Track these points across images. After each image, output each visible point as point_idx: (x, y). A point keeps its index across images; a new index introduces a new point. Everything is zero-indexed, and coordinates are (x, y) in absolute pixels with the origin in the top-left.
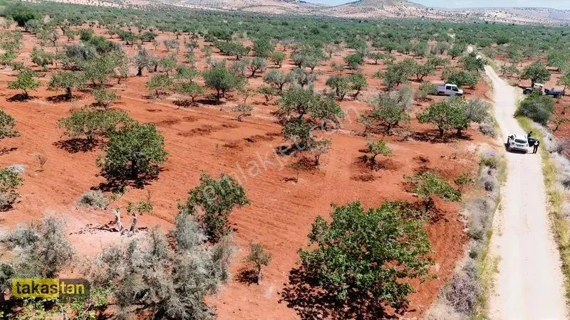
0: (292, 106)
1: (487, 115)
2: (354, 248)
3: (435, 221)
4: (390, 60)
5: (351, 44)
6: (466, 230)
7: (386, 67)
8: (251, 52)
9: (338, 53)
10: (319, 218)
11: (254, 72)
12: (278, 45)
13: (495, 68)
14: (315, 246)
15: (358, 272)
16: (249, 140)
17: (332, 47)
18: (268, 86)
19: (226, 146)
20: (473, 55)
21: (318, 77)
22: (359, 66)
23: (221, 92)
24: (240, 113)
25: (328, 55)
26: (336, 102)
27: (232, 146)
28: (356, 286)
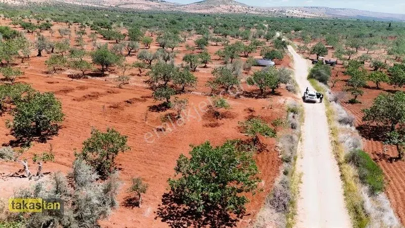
0: (159, 76)
1: (290, 78)
2: (207, 175)
3: (260, 152)
4: (226, 42)
5: (199, 32)
6: (280, 156)
7: (223, 47)
8: (127, 38)
9: (190, 38)
10: (181, 156)
11: (130, 52)
12: (147, 32)
13: (294, 47)
14: (180, 175)
15: (210, 191)
16: (128, 102)
17: (185, 33)
18: (140, 62)
19: (110, 107)
20: (279, 39)
21: (177, 55)
22: (205, 47)
23: (105, 67)
24: (120, 82)
25: (183, 39)
26: (191, 73)
27: (115, 107)
28: (209, 201)
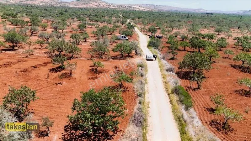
0: (55, 49)
1: (138, 47)
2: (93, 110)
3: (124, 92)
4: (98, 26)
5: (79, 19)
6: (136, 93)
7: (96, 29)
8: (29, 24)
9: (74, 23)
10: (75, 100)
11: (32, 33)
12: (44, 20)
13: (138, 28)
14: (75, 112)
15: (96, 120)
16: (34, 67)
17: (70, 20)
18: (41, 40)
19: (21, 71)
20: (130, 23)
21: (66, 35)
22: (84, 29)
23: (15, 44)
24: (27, 54)
25: (69, 24)
26: (76, 46)
27: (25, 71)
28: (96, 126)
